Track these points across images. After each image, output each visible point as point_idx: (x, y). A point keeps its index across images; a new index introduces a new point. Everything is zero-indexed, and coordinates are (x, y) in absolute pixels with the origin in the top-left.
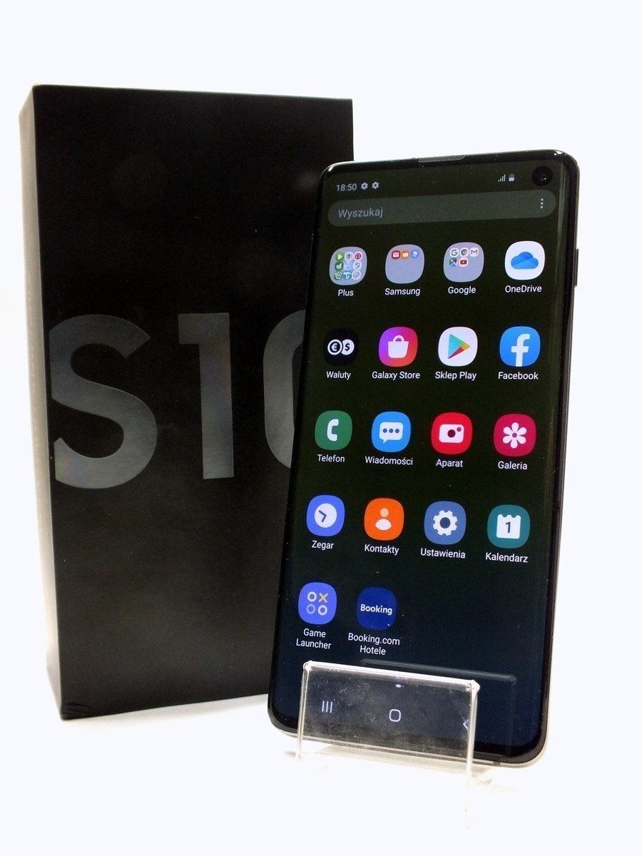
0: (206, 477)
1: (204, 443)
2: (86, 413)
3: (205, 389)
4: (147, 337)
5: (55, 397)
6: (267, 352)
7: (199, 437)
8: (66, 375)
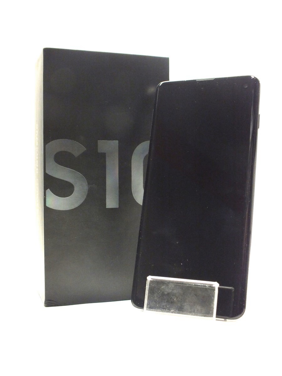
0: (107, 207)
1: (107, 193)
2: (59, 179)
3: (107, 171)
4: (85, 149)
5: (47, 172)
6: (133, 157)
7: (105, 190)
8: (52, 163)
